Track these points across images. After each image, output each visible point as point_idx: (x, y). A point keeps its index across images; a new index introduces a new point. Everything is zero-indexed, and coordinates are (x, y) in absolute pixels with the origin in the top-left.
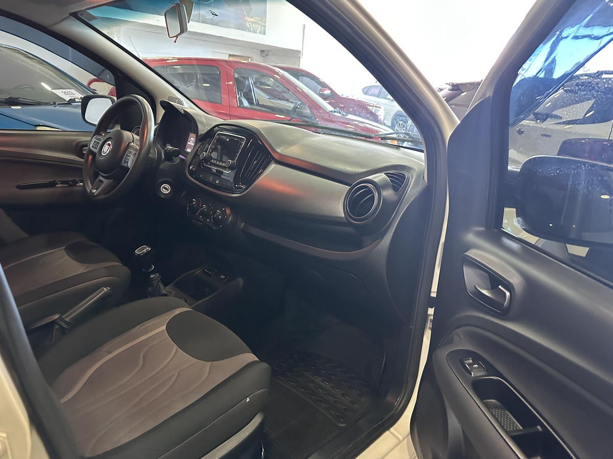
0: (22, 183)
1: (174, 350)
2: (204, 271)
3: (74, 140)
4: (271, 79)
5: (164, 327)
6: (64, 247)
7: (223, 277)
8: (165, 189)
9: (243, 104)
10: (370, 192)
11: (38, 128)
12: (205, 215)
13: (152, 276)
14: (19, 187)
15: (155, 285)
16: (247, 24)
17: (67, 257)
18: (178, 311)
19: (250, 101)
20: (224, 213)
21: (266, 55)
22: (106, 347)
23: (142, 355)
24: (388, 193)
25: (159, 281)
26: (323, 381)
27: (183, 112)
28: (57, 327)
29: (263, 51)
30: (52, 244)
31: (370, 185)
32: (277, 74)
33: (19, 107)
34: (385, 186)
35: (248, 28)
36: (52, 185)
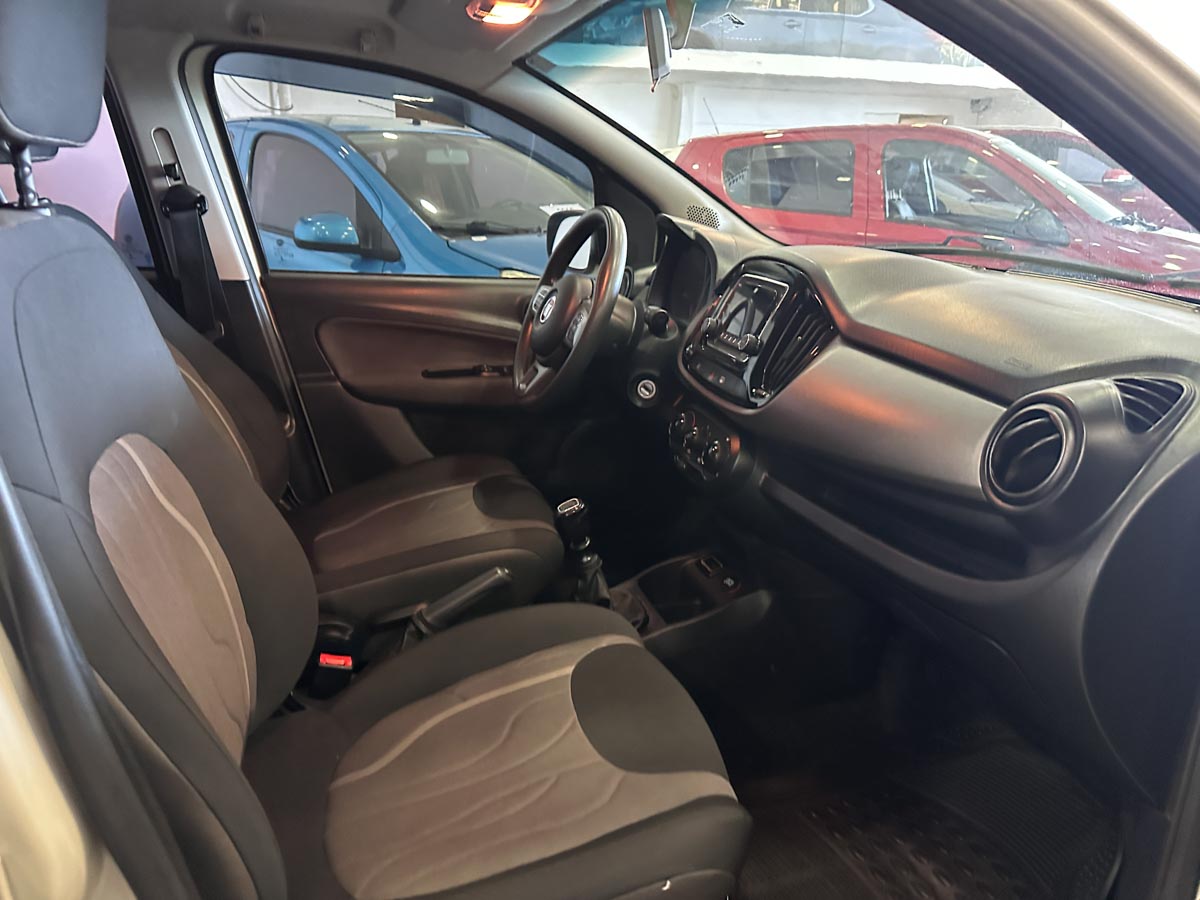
0: (432, 368)
1: (569, 724)
2: (698, 564)
3: (518, 295)
4: (970, 158)
5: (569, 670)
6: (474, 484)
7: (729, 582)
8: (646, 391)
9: (898, 212)
10: (1052, 427)
11: (505, 274)
12: (698, 448)
13: (585, 559)
14: (427, 374)
15: (589, 577)
16: (943, 50)
17: (472, 502)
18: (607, 641)
19: (919, 208)
20: (726, 446)
21: (983, 107)
22: (462, 687)
23: (512, 719)
24: (1111, 435)
25: (597, 571)
26: (937, 874)
27: (692, 235)
28: (412, 628)
29: (978, 101)
30: (459, 477)
31: (1056, 412)
32: (988, 147)
33: (483, 238)
34: (1102, 414)
35: (944, 56)
36: (475, 372)
